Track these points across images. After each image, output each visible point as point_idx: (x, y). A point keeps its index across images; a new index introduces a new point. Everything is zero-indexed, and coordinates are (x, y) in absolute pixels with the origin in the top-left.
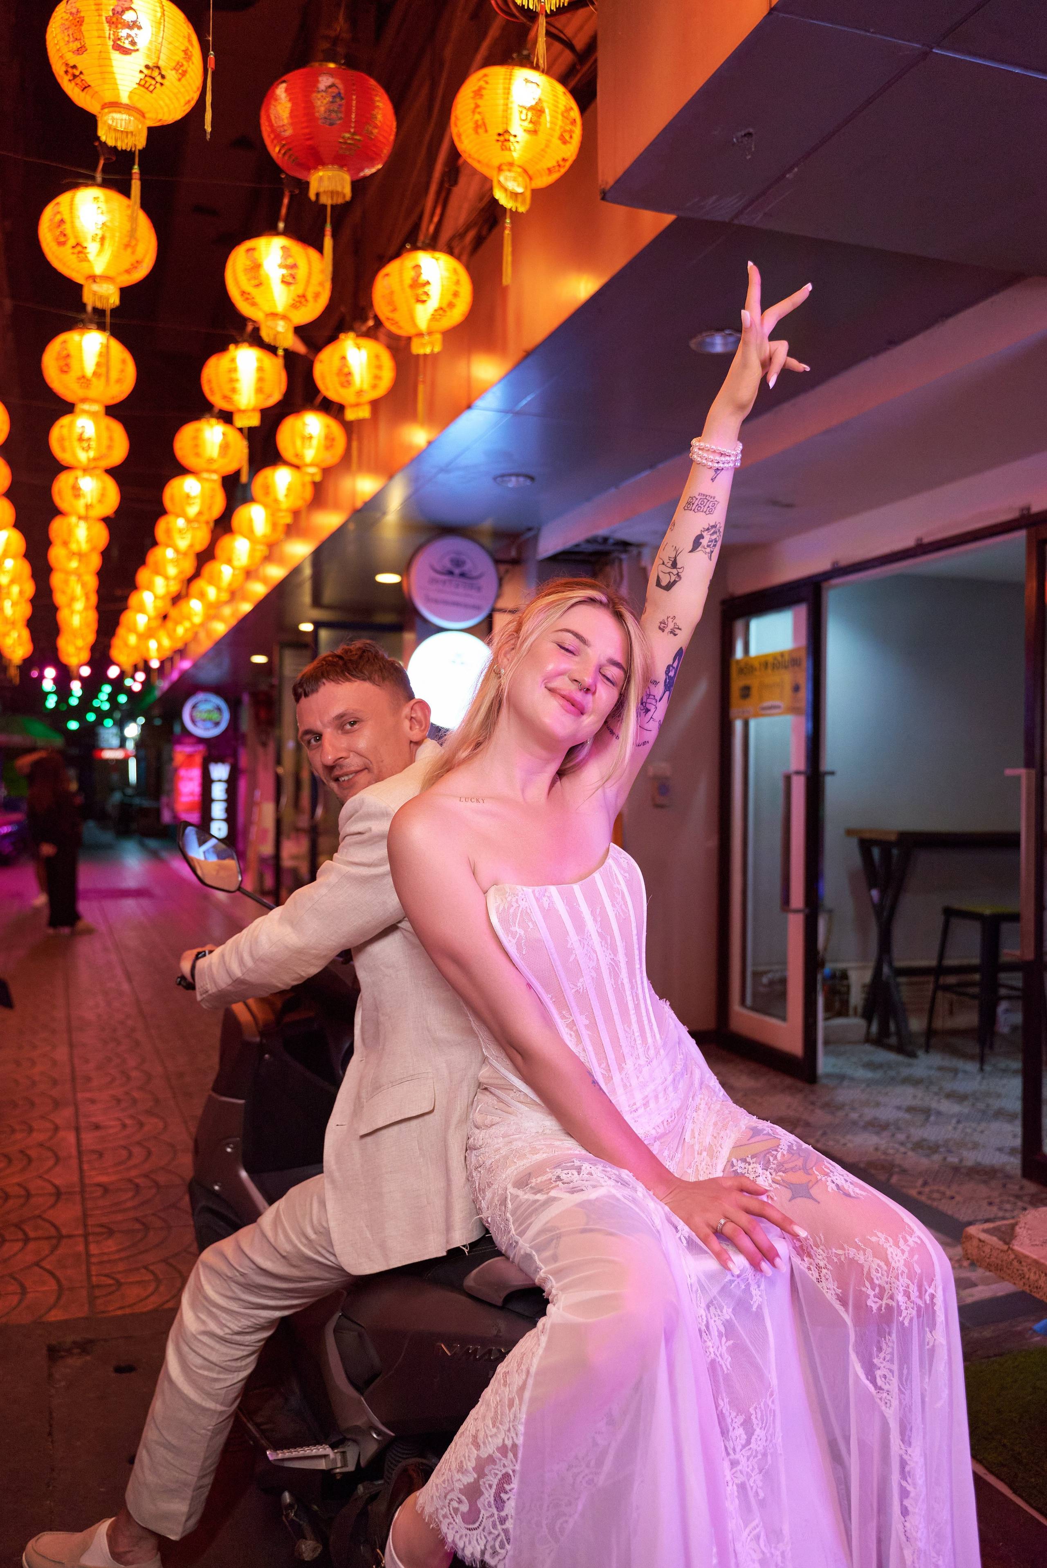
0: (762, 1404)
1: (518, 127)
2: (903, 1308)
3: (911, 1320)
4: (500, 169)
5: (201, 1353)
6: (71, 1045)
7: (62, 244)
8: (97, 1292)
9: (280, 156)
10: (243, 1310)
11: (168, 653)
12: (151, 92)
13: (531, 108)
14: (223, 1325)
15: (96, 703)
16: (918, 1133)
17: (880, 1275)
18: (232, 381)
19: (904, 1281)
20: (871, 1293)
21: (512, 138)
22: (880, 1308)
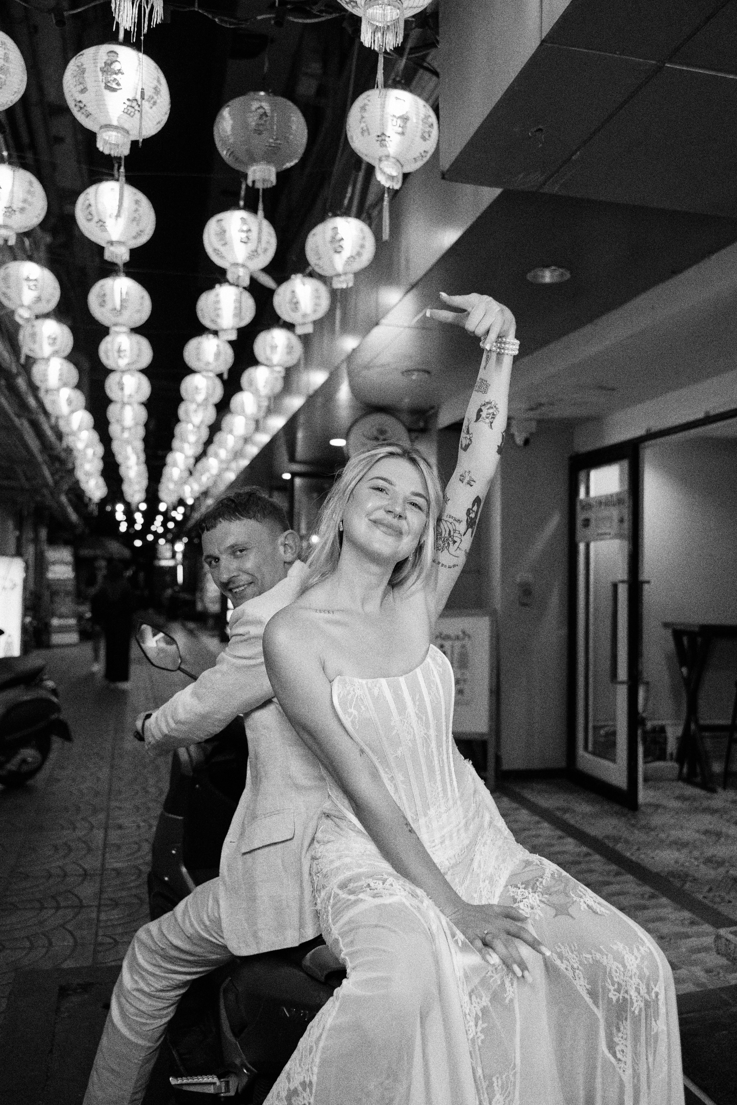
0: (504, 1076)
1: (392, 130)
2: (634, 1001)
3: (641, 1009)
4: (380, 160)
5: (134, 1004)
6: (112, 767)
7: (89, 220)
8: (100, 949)
9: (227, 157)
10: (163, 974)
11: (197, 495)
12: (132, 117)
13: (400, 117)
14: (148, 985)
15: (153, 528)
16: (710, 852)
17: (618, 974)
18: (217, 309)
19: (635, 980)
20: (612, 988)
21: (387, 139)
22: (618, 1000)
